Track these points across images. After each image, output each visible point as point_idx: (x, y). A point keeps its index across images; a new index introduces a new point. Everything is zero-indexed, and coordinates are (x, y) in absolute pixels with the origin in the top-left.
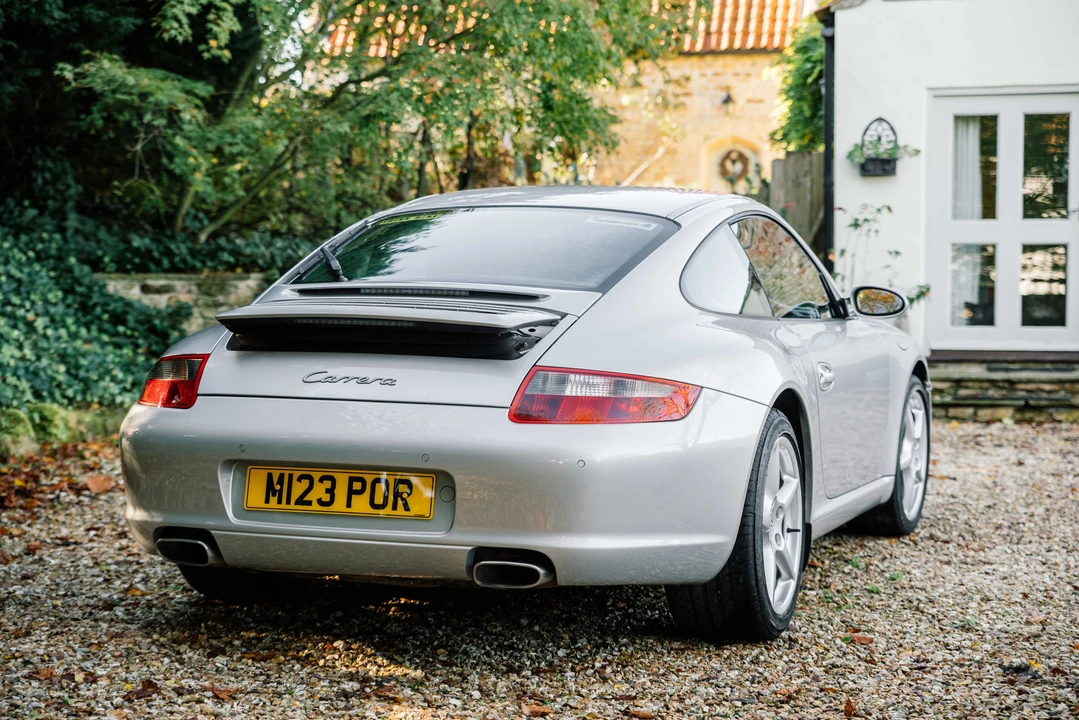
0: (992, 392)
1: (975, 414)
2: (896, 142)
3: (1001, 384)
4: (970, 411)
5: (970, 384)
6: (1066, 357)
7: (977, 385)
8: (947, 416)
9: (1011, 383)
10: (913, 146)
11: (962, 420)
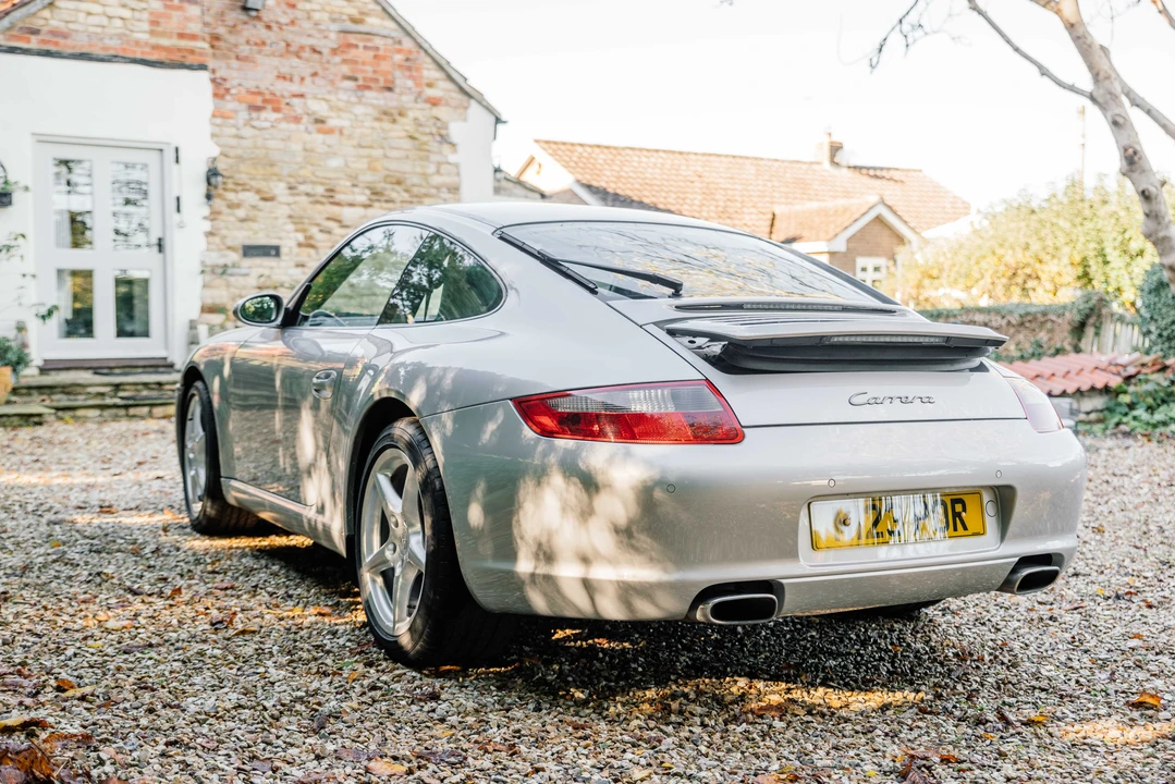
0: (145, 393)
1: (150, 412)
2: (6, 177)
3: (153, 386)
4: (145, 410)
5: (128, 387)
6: (152, 363)
7: (133, 387)
8: (127, 415)
9: (160, 384)
10: (22, 183)
11: (142, 418)
